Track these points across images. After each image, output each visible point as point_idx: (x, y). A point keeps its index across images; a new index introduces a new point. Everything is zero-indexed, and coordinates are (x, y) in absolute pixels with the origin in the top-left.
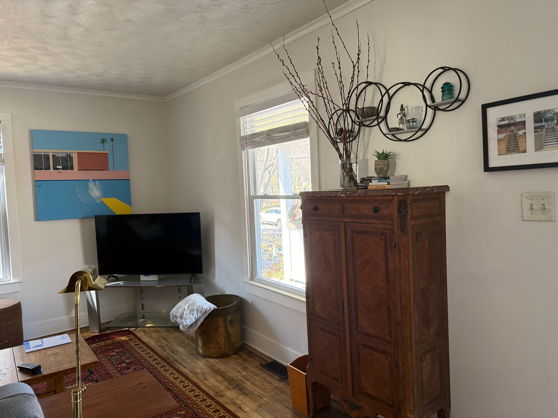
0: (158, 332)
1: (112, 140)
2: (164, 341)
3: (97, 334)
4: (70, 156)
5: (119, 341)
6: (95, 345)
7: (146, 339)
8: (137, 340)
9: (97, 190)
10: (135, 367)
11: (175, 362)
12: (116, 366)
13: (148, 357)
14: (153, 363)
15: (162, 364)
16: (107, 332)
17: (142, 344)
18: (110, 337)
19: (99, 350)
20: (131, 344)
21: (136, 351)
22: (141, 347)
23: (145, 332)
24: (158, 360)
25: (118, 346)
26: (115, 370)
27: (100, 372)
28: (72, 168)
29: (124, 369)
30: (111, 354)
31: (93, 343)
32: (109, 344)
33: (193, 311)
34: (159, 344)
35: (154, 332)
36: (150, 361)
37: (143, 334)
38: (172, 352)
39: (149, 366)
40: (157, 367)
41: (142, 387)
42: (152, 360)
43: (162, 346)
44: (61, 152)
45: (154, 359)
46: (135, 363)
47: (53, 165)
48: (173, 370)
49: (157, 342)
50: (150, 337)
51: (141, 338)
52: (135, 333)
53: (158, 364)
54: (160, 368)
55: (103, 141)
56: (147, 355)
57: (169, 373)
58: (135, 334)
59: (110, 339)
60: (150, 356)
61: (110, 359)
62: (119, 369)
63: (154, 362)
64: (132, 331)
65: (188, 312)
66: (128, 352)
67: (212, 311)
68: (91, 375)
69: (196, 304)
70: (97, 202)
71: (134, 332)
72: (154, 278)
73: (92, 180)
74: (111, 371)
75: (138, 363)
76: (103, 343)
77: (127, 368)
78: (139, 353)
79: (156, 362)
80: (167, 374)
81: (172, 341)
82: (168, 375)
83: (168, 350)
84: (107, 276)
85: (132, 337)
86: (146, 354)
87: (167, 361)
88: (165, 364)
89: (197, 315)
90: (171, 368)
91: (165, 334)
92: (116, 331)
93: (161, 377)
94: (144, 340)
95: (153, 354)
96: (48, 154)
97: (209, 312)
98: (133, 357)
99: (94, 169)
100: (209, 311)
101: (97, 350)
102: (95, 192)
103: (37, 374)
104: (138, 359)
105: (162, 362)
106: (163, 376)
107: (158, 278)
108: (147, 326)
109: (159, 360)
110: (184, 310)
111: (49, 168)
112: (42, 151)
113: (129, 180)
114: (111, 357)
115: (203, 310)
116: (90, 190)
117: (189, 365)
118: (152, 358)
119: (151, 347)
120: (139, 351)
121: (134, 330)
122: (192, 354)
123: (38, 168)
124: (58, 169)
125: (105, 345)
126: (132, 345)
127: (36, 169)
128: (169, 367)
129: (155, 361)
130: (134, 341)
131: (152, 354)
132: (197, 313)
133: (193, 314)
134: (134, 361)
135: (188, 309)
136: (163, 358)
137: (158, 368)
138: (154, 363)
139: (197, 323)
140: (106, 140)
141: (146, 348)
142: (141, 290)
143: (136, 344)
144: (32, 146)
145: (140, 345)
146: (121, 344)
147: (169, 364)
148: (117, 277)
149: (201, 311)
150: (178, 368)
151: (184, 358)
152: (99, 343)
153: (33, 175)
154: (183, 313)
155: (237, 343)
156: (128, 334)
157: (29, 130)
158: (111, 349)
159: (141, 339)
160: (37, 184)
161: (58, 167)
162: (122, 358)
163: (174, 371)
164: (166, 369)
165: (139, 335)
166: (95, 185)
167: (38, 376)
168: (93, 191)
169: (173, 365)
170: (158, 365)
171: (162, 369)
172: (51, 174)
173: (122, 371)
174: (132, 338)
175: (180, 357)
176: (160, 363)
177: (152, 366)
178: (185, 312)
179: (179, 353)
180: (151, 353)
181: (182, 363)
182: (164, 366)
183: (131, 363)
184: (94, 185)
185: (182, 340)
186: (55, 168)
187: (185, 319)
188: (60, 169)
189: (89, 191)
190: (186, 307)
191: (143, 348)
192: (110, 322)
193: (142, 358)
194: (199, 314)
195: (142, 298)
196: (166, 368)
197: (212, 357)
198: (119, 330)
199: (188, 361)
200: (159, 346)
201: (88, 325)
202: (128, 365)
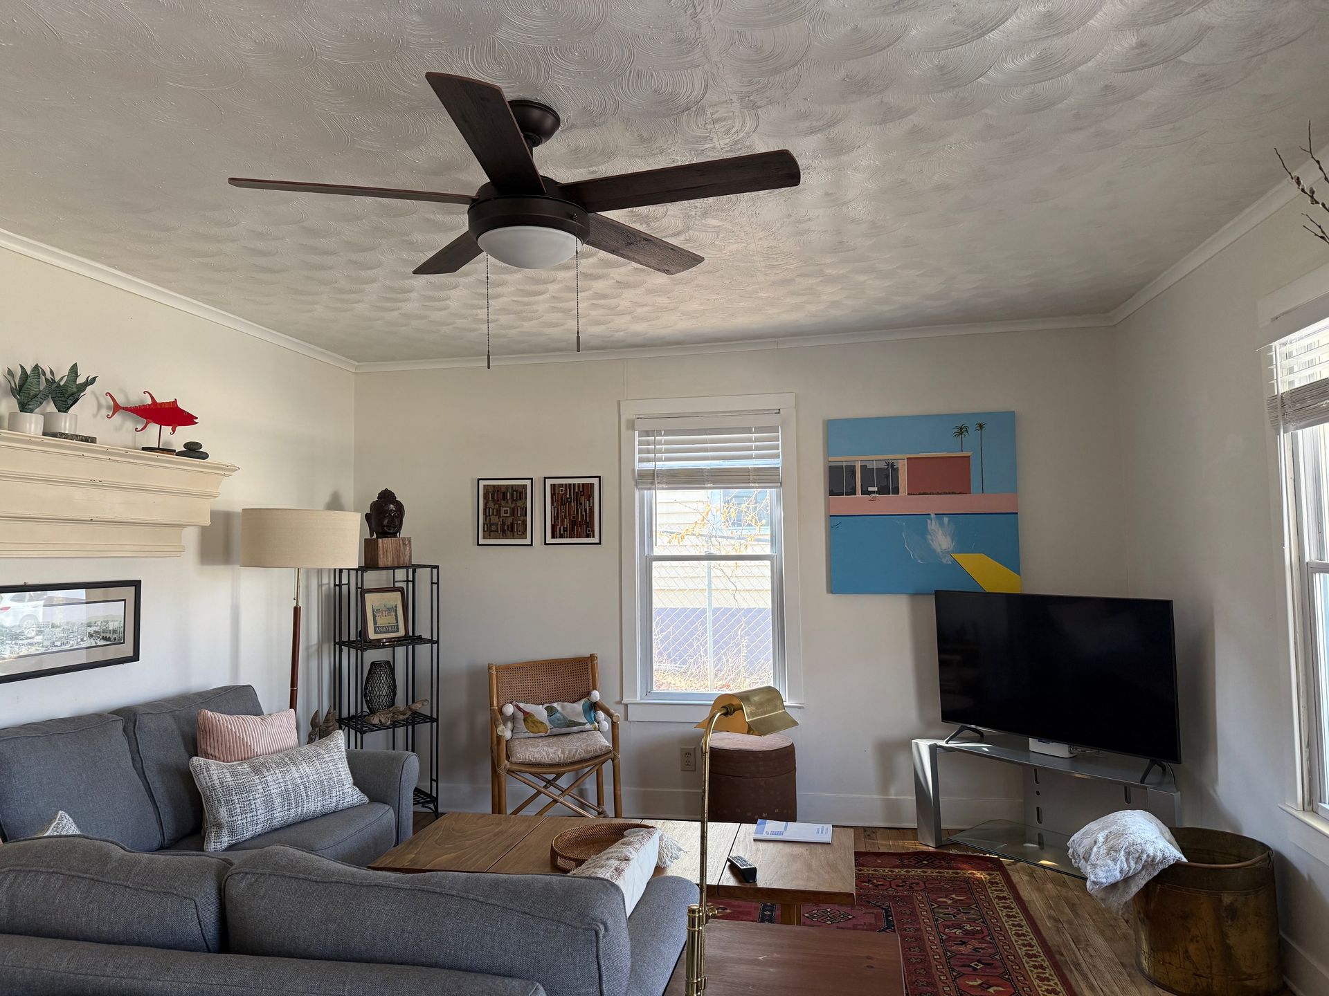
0: (1064, 884)
1: (981, 426)
2: (1067, 910)
3: (931, 849)
4: (893, 465)
5: (969, 878)
6: (919, 870)
7: (1027, 892)
8: (1006, 887)
9: (946, 536)
10: (977, 945)
11: (1073, 968)
12: (941, 929)
13: (1016, 934)
14: (1019, 951)
15: (1039, 959)
16: (951, 852)
17: (1012, 900)
18: (953, 864)
19: (922, 884)
20: (989, 891)
21: (994, 910)
22: (1009, 907)
23: (1031, 875)
24: (1035, 948)
25: (961, 888)
26: (937, 936)
27: (905, 929)
28: (896, 491)
29: (954, 941)
30: (941, 899)
31: (917, 865)
32: (945, 877)
33: (1115, 851)
34: (1052, 913)
35: (1053, 880)
36: (1015, 944)
37: (1025, 878)
38: (1076, 941)
39: (1008, 954)
40: (1024, 962)
41: (865, 965)
42: (1020, 942)
43: (1057, 920)
44: (877, 460)
45: (1026, 942)
46: (981, 936)
47: (861, 485)
48: (1059, 983)
49: (1050, 907)
50: (1039, 890)
51: (1017, 886)
52: (1009, 872)
53: (1030, 956)
54: (1031, 967)
55: (961, 431)
56: (1014, 928)
57: (1046, 987)
58: (1008, 875)
59: (951, 869)
60: (1020, 932)
61: (936, 910)
62: (944, 937)
63: (1024, 949)
64: (1005, 864)
65: (1103, 851)
66: (976, 907)
67: (1171, 866)
68: (888, 931)
69: (1125, 836)
70: (945, 561)
71: (1007, 867)
72: (1058, 750)
73: (936, 514)
74: (926, 936)
75: (988, 939)
76: (935, 873)
77: (961, 941)
78: (999, 919)
79: (1028, 950)
80: (1041, 987)
81: (1088, 917)
82: (1042, 990)
83: (1069, 934)
84: (958, 726)
85: (999, 878)
86: (1013, 925)
87: (1055, 958)
88: (1046, 964)
89: (1128, 866)
90: (1055, 977)
91: (1077, 893)
92: (970, 853)
93: (1025, 989)
94: (1021, 893)
95: (1029, 930)
96: (852, 464)
97: (1161, 867)
98: (983, 922)
99: (940, 492)
100: (1162, 862)
101: (917, 884)
102: (941, 540)
103: (748, 882)
104: (992, 931)
105: (1040, 957)
106: (1029, 988)
107: (1070, 752)
108: (1043, 862)
109: (1037, 949)
110: (1095, 843)
111: (853, 492)
112: (842, 459)
113: (1017, 513)
114: (940, 906)
115: (1144, 856)
116: (930, 534)
117: (1104, 989)
118: (1023, 938)
119: (1032, 913)
120: (1000, 913)
121: (1009, 865)
122: (1123, 965)
123: (835, 492)
124: (870, 493)
125: (936, 879)
126: (991, 895)
127: (832, 493)
128: (1053, 974)
129: (1026, 946)
130: (998, 889)
131: (1026, 929)
132: (1127, 860)
133: (1115, 860)
134: (981, 931)
135: (1105, 843)
136: (1049, 948)
137: (1026, 965)
138: (1022, 951)
139: (1129, 887)
140: (967, 428)
141: (1018, 911)
142: (1036, 775)
143: (1001, 895)
144: (828, 450)
145: (1008, 901)
146: (968, 886)
147: (1057, 966)
148: (982, 733)
149: (1139, 858)
150: (1073, 983)
151: (1101, 966)
152: (927, 870)
153: (828, 506)
154: (1091, 849)
155: (1255, 977)
156: (992, 869)
157: (824, 421)
158: (946, 890)
159: (1018, 888)
160: (834, 521)
161: (870, 489)
162: (958, 917)
163: (1060, 986)
164: (1044, 976)
165: (1015, 878)
166: (942, 525)
167: (748, 885)
168: (937, 537)
169: (1066, 972)
170: (1028, 960)
171: (1036, 971)
172: (857, 504)
173: (947, 944)
174: (996, 880)
175: (1089, 960)
176: (1036, 956)
177: (1016, 956)
178: (1095, 849)
179: (1092, 949)
180: (1024, 928)
181: (1090, 976)
182: (1041, 967)
183: (973, 933)
184: (940, 524)
185: (1112, 922)
186: (865, 492)
187: (1094, 866)
188: (874, 492)
189: (929, 537)
190: (1101, 838)
191: (1012, 909)
192: (962, 831)
193: (1001, 930)
194: (1133, 865)
195: (1038, 793)
196: (1045, 973)
197: (1172, 989)
198: (976, 854)
199: (1108, 976)
200: (1050, 917)
201: (915, 825)
202: (965, 934)
